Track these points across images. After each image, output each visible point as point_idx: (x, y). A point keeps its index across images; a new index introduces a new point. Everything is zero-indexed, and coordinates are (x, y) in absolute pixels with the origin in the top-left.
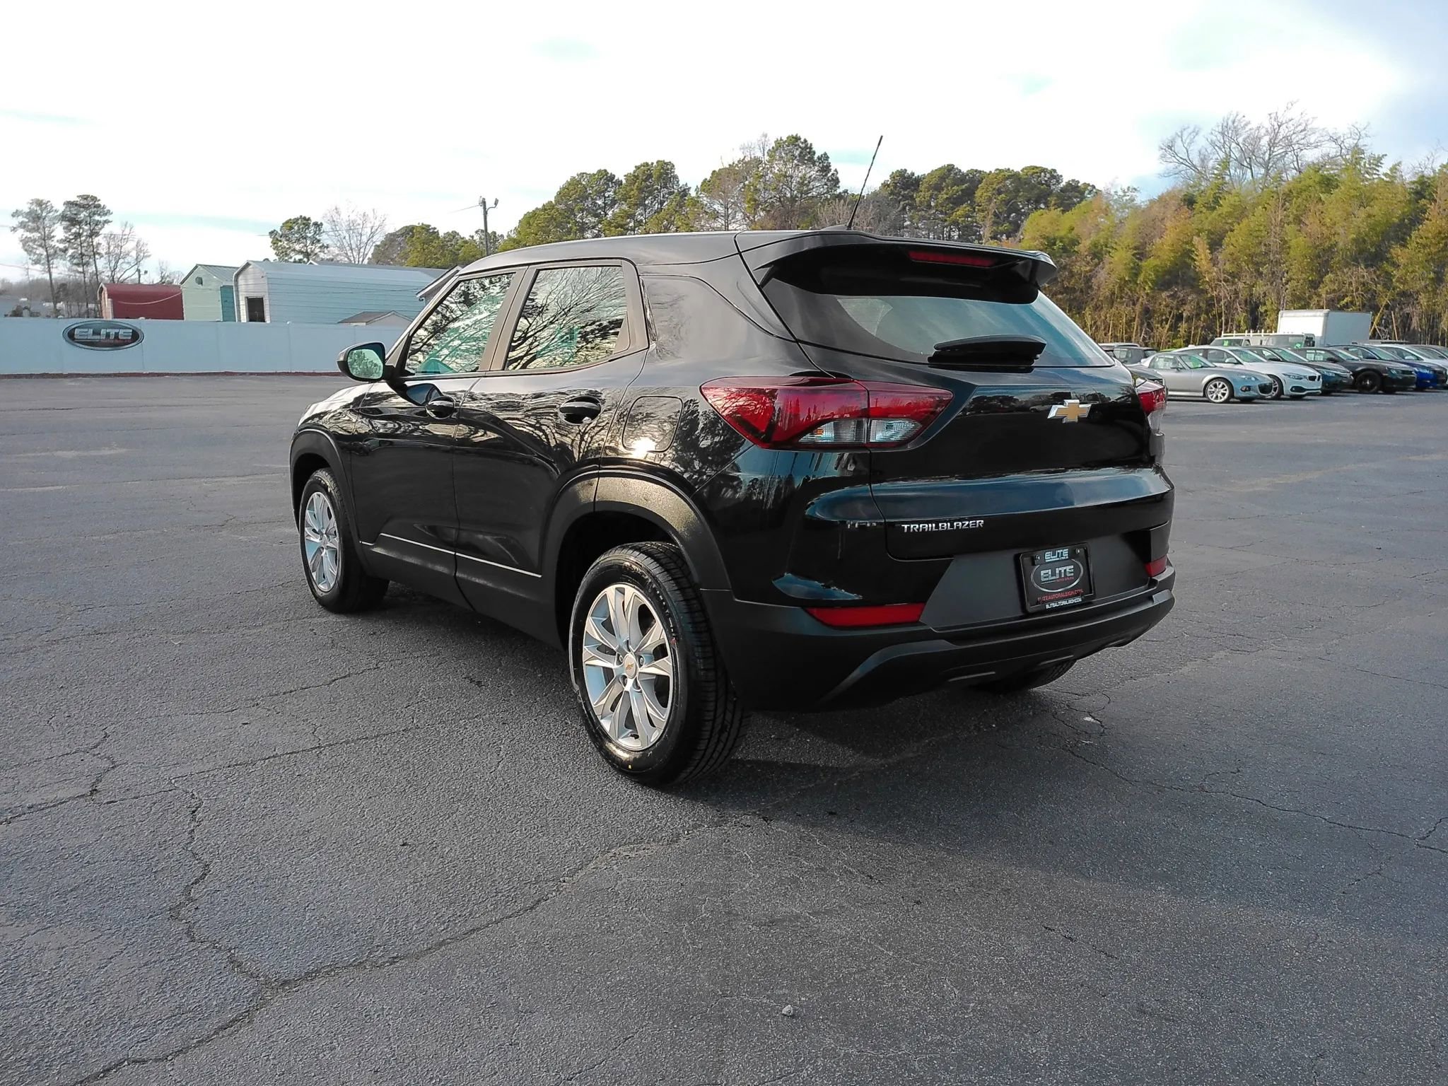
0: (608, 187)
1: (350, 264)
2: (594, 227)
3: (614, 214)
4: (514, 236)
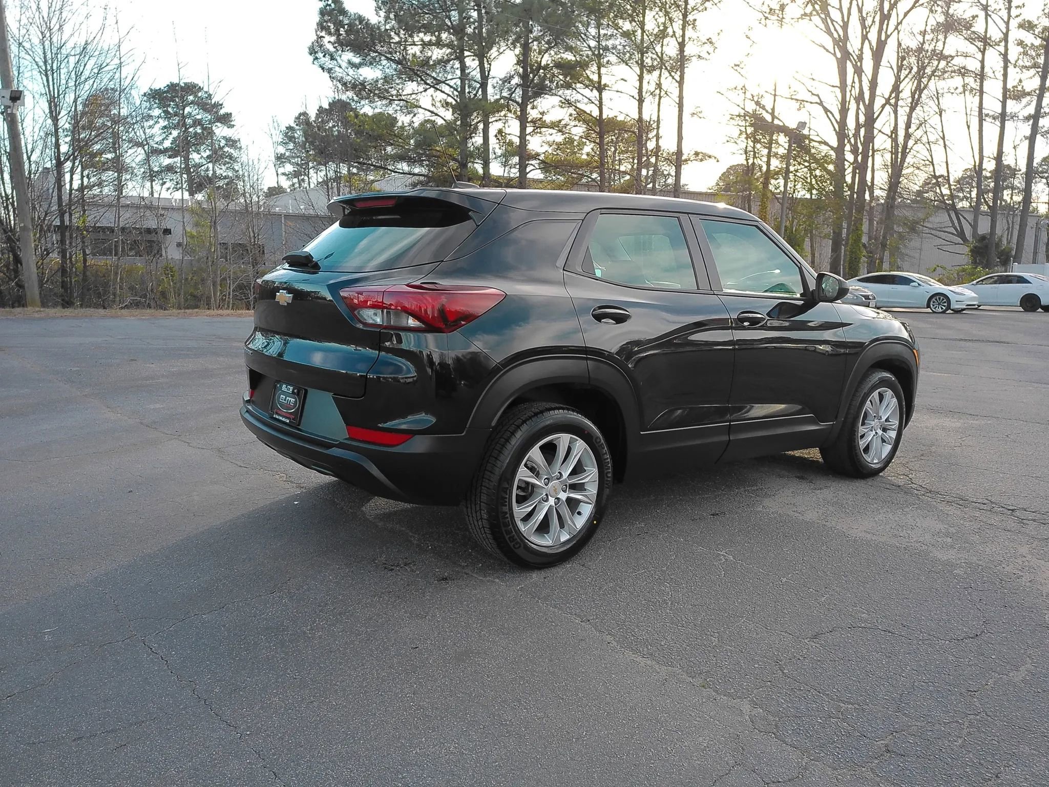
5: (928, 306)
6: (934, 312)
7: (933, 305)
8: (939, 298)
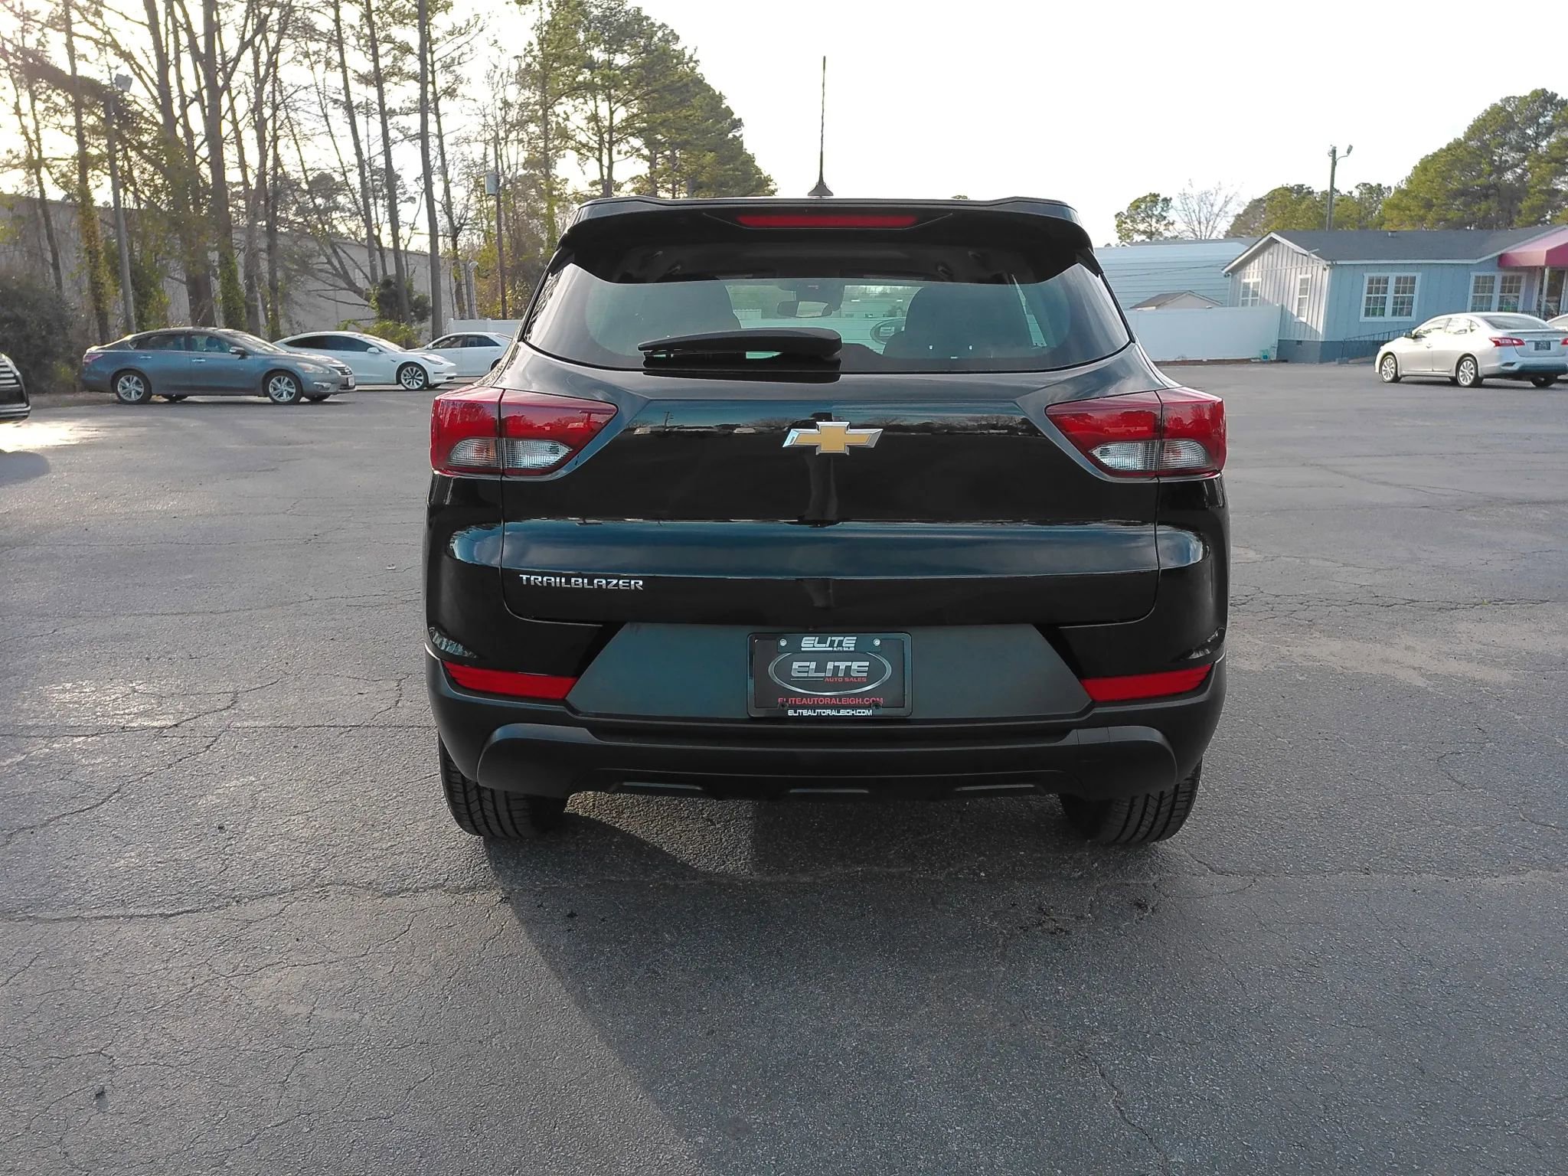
0: (1545, 109)
1: (1199, 241)
2: (1517, 166)
3: (1549, 146)
4: (1404, 186)
5: (399, 382)
6: (408, 390)
7: (406, 380)
8: (412, 370)
